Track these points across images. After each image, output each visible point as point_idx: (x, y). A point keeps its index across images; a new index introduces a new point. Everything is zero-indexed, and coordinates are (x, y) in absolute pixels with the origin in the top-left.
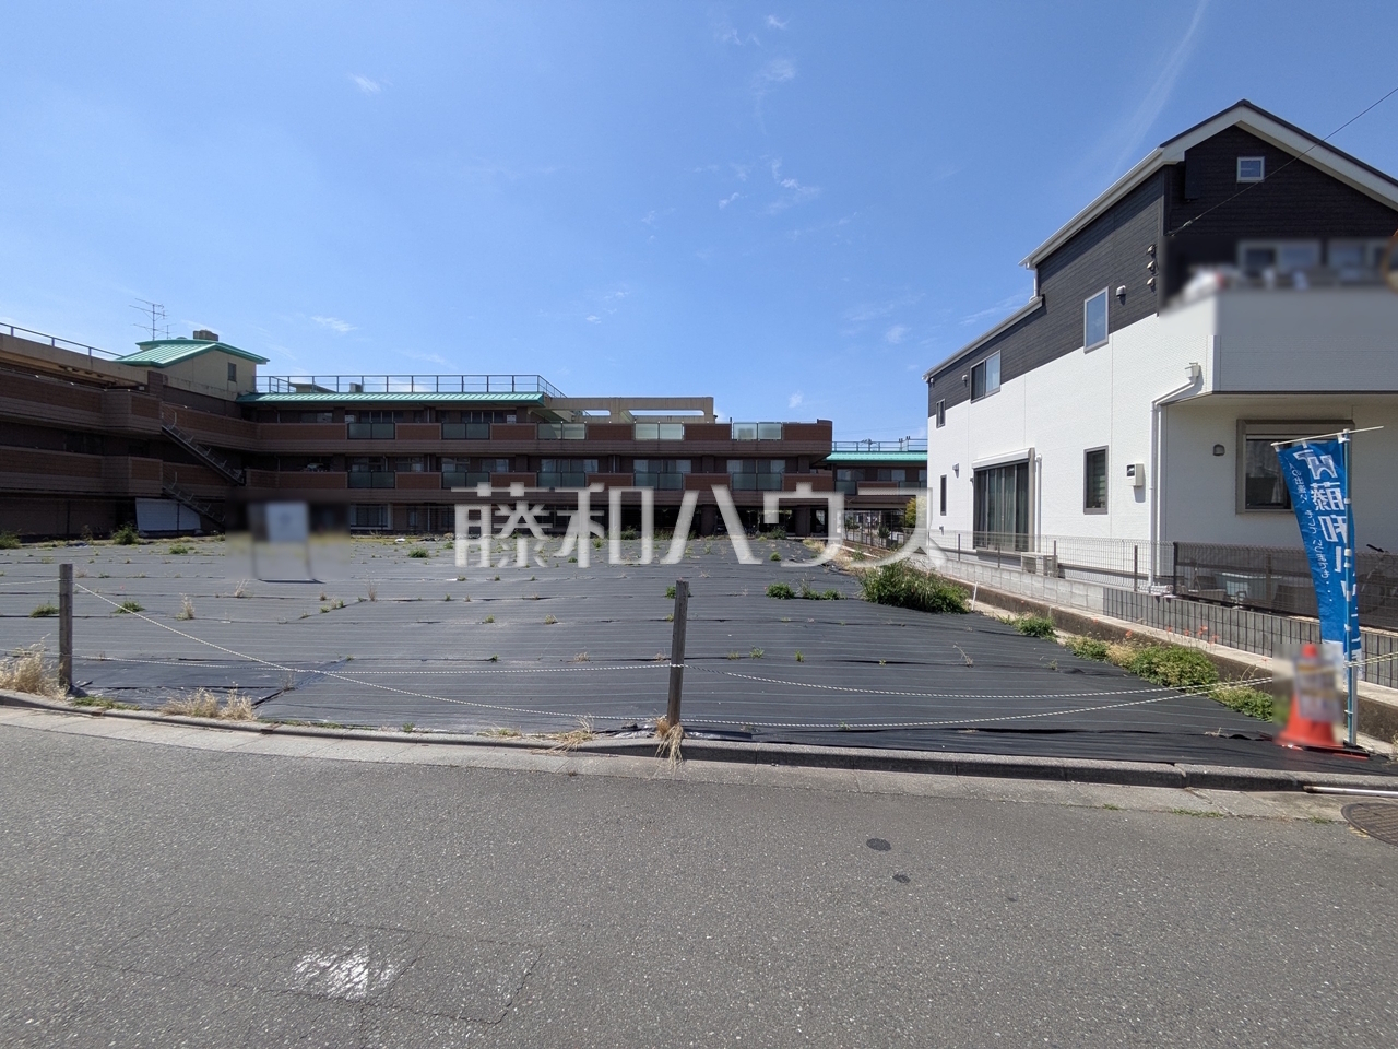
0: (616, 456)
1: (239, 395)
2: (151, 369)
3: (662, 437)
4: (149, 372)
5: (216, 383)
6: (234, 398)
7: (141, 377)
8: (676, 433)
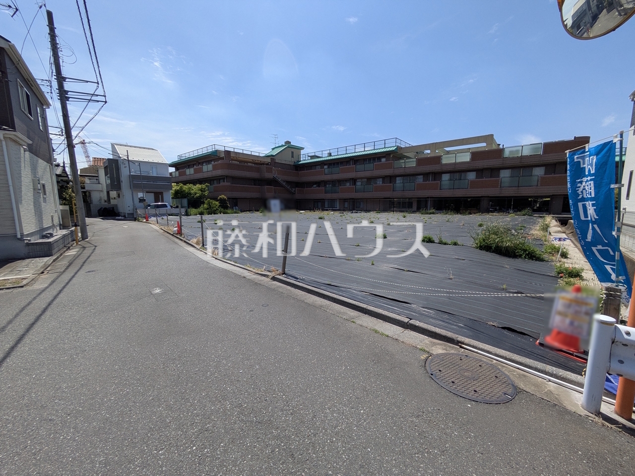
0: (432, 173)
1: (294, 162)
2: (272, 157)
3: (458, 161)
4: (271, 158)
5: (288, 160)
6: (293, 164)
7: (269, 160)
8: (466, 158)
